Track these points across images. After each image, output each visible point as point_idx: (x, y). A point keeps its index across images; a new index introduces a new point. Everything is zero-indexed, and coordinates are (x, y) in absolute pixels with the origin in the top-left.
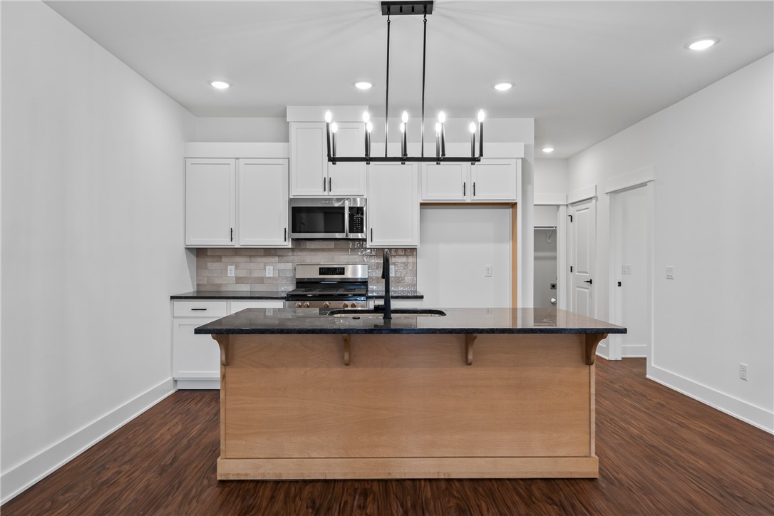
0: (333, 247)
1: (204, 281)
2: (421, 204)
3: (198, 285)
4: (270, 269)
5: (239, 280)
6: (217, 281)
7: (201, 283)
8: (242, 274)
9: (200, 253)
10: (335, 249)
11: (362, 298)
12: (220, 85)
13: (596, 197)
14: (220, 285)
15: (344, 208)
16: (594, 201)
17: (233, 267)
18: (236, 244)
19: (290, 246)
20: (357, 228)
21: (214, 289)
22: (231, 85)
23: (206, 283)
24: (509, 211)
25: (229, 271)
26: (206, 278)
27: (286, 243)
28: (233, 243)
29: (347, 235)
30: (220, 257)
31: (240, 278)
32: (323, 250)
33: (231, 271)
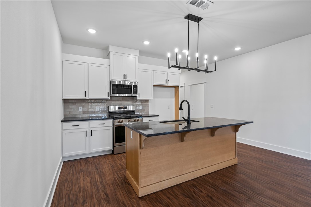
0: (122, 99)
1: (68, 113)
2: (154, 86)
3: (65, 115)
4: (98, 108)
5: (84, 112)
6: (74, 113)
7: (66, 114)
8: (86, 110)
9: (66, 101)
10: (123, 100)
11: (141, 117)
12: (92, 31)
13: (184, 86)
14: (76, 115)
15: (131, 85)
16: (184, 87)
17: (82, 107)
18: (87, 98)
19: (110, 99)
20: (135, 93)
21: (73, 116)
22: (97, 32)
23: (69, 114)
24: (173, 89)
25: (79, 109)
26: (69, 112)
27: (108, 98)
28: (86, 97)
29: (132, 95)
30: (76, 103)
31: (85, 112)
32: (118, 100)
33: (81, 109)
